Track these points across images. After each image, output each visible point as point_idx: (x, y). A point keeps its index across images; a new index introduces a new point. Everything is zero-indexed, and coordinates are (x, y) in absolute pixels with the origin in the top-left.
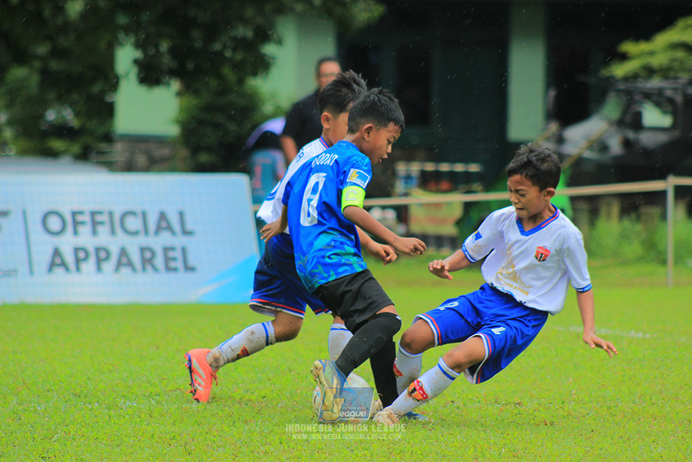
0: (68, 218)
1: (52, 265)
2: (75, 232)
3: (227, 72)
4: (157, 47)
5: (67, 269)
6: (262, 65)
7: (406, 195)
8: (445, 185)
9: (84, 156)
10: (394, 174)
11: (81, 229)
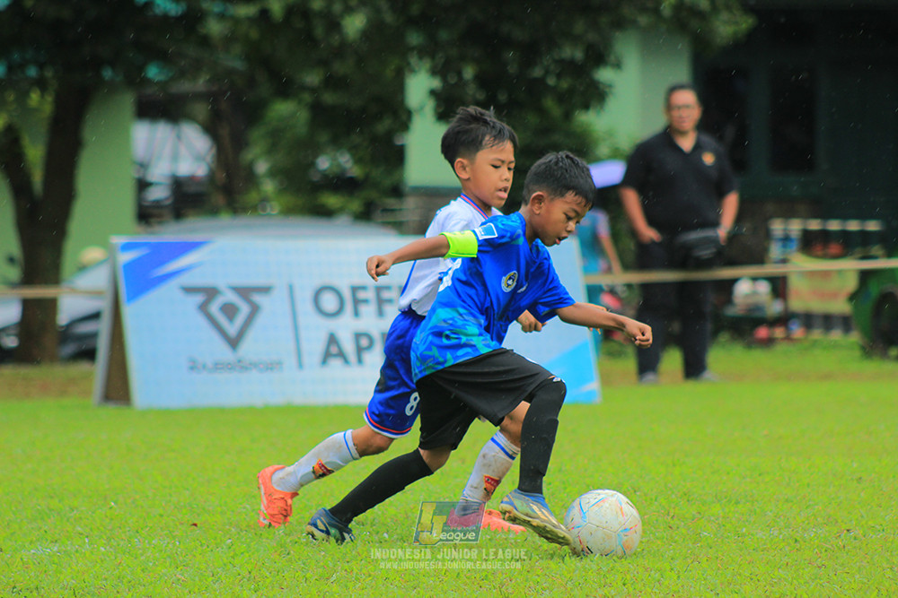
0: (347, 295)
1: (327, 356)
2: (356, 313)
3: (549, 103)
4: (459, 73)
5: (346, 361)
6: (595, 95)
7: (784, 261)
8: (834, 248)
9: (366, 215)
10: (768, 235)
11: (363, 309)
